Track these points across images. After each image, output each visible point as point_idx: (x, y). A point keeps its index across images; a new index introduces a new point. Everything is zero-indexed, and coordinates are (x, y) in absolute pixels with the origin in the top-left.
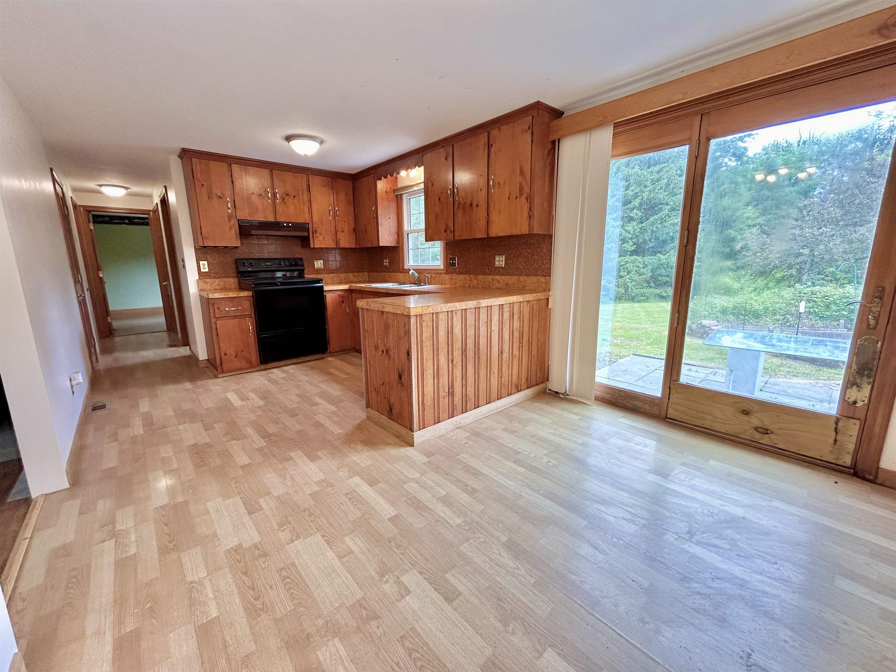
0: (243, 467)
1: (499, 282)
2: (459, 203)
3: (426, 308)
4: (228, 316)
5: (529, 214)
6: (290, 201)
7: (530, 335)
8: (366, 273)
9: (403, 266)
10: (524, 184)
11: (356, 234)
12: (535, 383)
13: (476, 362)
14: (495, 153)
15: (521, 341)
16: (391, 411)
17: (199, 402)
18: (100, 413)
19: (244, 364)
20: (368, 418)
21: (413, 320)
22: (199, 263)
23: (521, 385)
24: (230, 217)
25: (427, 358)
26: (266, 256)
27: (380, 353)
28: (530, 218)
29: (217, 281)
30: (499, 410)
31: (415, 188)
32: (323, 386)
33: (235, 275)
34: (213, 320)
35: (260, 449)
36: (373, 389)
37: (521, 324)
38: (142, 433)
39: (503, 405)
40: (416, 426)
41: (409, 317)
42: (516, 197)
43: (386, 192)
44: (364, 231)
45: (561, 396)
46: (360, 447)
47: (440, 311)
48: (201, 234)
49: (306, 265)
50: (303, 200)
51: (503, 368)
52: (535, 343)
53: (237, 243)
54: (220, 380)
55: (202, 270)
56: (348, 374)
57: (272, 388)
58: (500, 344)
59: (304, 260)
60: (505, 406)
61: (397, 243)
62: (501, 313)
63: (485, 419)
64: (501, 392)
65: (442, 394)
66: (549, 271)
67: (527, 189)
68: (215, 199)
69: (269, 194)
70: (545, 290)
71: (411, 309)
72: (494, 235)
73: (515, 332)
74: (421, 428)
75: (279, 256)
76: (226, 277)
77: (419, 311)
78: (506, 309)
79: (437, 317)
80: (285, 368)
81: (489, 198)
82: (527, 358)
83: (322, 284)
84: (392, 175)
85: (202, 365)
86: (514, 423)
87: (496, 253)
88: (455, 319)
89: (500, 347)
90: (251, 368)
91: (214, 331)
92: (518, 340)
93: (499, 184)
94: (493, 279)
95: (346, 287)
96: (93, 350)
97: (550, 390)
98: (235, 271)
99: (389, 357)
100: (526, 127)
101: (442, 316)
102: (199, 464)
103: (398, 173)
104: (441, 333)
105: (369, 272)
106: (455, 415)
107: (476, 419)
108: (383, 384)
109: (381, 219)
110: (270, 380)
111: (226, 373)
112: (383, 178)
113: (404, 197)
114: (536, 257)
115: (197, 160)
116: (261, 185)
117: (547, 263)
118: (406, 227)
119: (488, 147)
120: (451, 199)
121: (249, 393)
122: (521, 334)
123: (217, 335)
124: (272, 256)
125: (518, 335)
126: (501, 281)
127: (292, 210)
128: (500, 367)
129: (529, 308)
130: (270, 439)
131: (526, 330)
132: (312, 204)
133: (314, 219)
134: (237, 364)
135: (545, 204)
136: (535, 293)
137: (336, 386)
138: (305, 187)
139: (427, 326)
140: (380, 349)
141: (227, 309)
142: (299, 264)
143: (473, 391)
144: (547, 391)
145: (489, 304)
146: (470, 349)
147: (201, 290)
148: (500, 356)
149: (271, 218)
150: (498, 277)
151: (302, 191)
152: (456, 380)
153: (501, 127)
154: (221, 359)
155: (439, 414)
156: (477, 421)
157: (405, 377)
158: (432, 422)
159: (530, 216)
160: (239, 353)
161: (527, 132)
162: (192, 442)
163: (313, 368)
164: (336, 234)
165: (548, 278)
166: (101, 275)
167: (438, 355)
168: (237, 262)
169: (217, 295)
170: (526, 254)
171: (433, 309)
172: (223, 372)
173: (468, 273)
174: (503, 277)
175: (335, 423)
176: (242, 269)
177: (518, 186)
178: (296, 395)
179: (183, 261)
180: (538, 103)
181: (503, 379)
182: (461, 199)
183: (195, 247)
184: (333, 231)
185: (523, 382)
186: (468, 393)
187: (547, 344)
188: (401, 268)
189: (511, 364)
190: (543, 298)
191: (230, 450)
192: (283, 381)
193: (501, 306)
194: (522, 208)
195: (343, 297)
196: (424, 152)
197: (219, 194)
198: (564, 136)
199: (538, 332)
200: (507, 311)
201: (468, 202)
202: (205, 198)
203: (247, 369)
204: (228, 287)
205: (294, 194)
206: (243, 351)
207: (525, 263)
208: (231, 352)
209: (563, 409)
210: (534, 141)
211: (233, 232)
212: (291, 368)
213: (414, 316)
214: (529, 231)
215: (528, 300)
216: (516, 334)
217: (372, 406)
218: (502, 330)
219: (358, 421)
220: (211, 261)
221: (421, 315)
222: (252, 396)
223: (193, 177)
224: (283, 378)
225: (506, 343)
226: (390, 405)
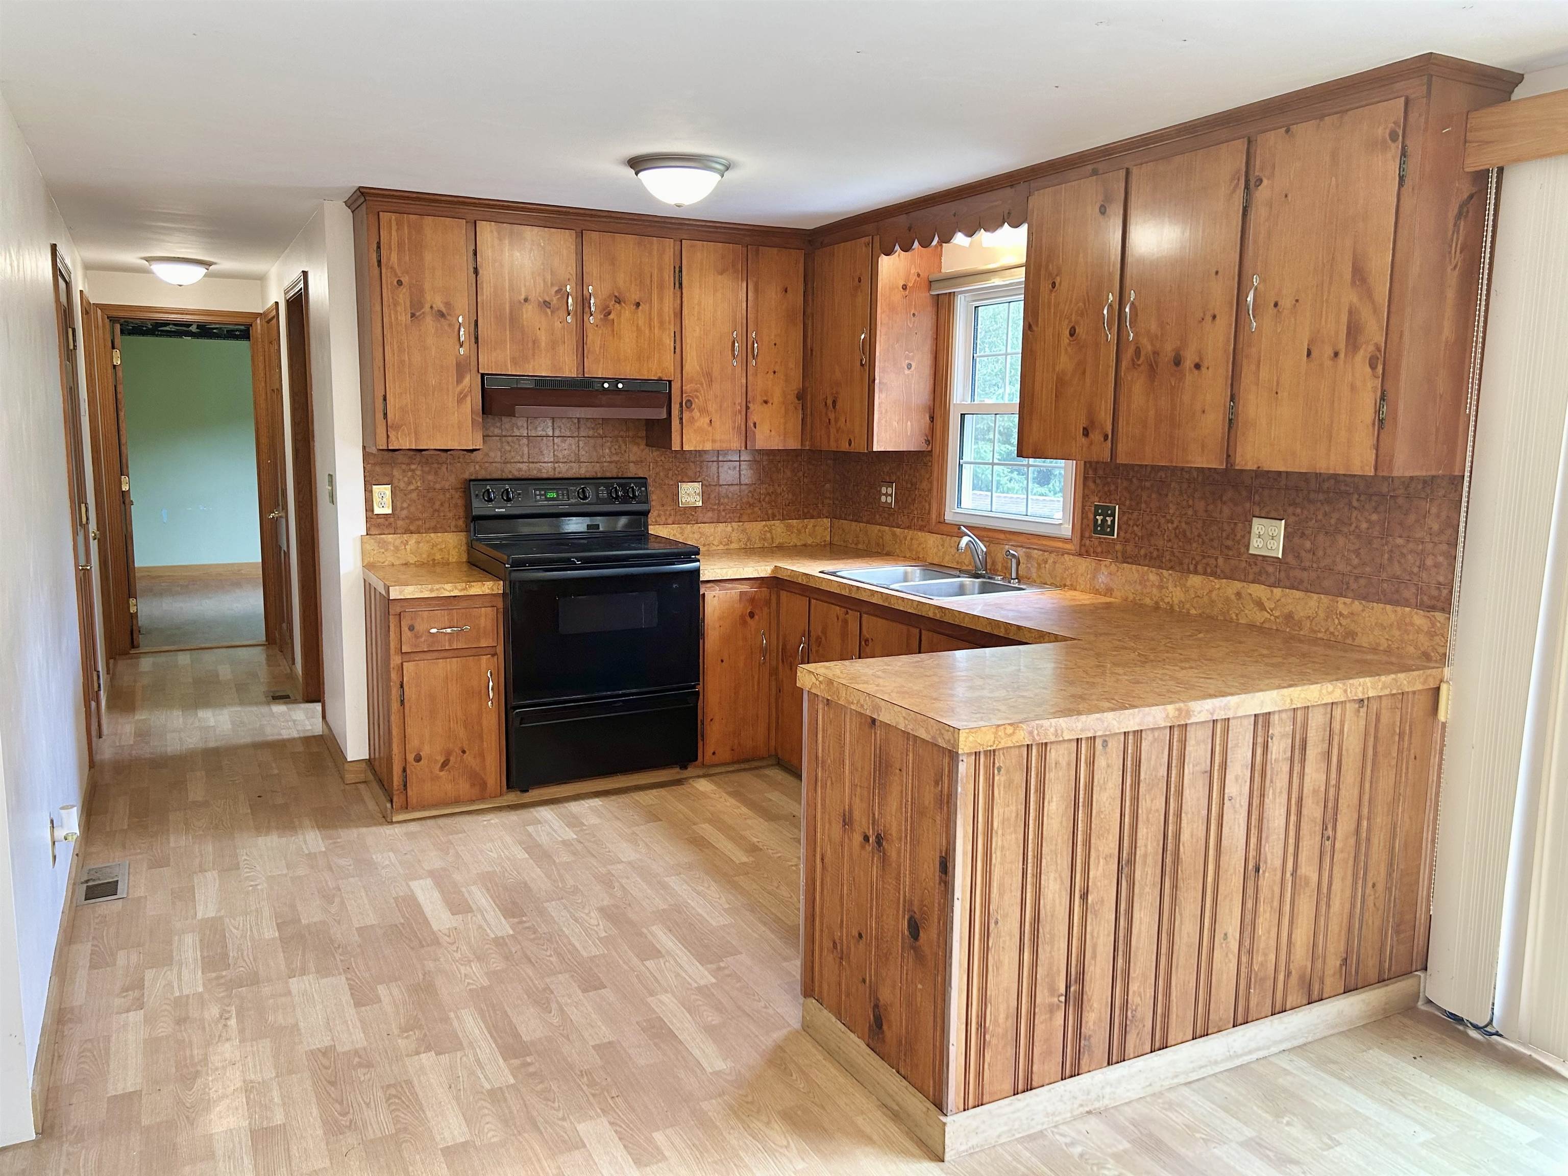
0: (450, 1152)
1: (1260, 605)
2: (1138, 352)
3: (1010, 730)
4: (436, 652)
5: (1378, 411)
6: (624, 315)
7: (1365, 811)
8: (827, 522)
9: (941, 513)
10: (1366, 314)
11: (803, 409)
12: (1373, 975)
13: (1167, 899)
14: (1270, 205)
15: (1330, 832)
16: (880, 1026)
17: (342, 903)
18: (106, 907)
19: (464, 787)
20: (807, 1027)
21: (964, 768)
22: (371, 491)
23: (1322, 981)
24: (461, 369)
25: (1001, 886)
26: (546, 469)
27: (858, 838)
28: (1381, 427)
29: (413, 539)
30: (1238, 1062)
31: (996, 281)
32: (680, 886)
33: (461, 523)
34: (396, 660)
35: (495, 1096)
36: (827, 944)
37: (1333, 775)
38: (201, 989)
39: (1253, 1045)
40: (954, 1094)
41: (953, 756)
42: (1336, 354)
43: (905, 287)
44: (830, 402)
45: (1473, 1034)
46: (778, 1134)
47: (1053, 739)
48: (385, 415)
49: (654, 498)
50: (660, 314)
51: (1260, 920)
52: (1379, 840)
53: (471, 439)
54: (397, 830)
55: (377, 510)
56: (753, 849)
57: (536, 876)
58: (1253, 840)
59: (650, 481)
60: (1259, 1049)
61: (928, 442)
62: (1260, 740)
63: (1186, 1091)
64: (1248, 1000)
65: (1042, 996)
66: (1445, 592)
67: (1373, 332)
68: (429, 322)
69: (570, 300)
70: (1426, 656)
71: (962, 736)
72: (1251, 466)
73: (1308, 802)
74: (971, 1104)
75: (583, 470)
76: (435, 530)
77: (986, 740)
78: (1280, 730)
79: (1043, 757)
80: (574, 807)
81: (1240, 346)
82: (1348, 893)
83: (697, 564)
84: (925, 244)
85: (350, 777)
86: (1288, 1124)
87: (1257, 510)
88: (1101, 762)
89: (1252, 853)
90: (482, 798)
91: (395, 692)
92: (1318, 829)
93: (1276, 305)
94: (1238, 595)
95: (761, 569)
96: (93, 704)
97: (1429, 1002)
98: (461, 512)
99: (885, 860)
100: (1381, 132)
101: (1059, 756)
102: (336, 1121)
103: (946, 239)
104: (1054, 806)
105: (834, 517)
106: (1082, 1070)
107: (1156, 1088)
108: (860, 936)
109: (883, 370)
110: (534, 849)
111: (414, 809)
112: (897, 247)
113: (962, 306)
114: (1400, 541)
115: (394, 216)
116: (549, 277)
117: (1437, 566)
118: (959, 395)
119: (1247, 187)
120: (1111, 337)
121: (474, 889)
122: (1330, 810)
123: (402, 702)
124: (564, 470)
125: (1318, 813)
126: (1269, 605)
127: (627, 343)
128: (1248, 917)
129: (1362, 723)
130: (526, 1065)
131: (1349, 794)
132: (686, 322)
133: (687, 368)
134: (448, 784)
135: (1443, 384)
136: (1388, 672)
137: (713, 890)
138: (668, 276)
139: (1010, 782)
140: (856, 826)
141: (434, 631)
142: (634, 497)
143: (1150, 992)
144: (1421, 1005)
145: (1220, 715)
146: (1145, 856)
147: (369, 566)
148: (1251, 884)
149: (569, 370)
150: (1258, 591)
151: (661, 287)
152: (1094, 957)
153: (1294, 128)
154: (404, 770)
155: (1030, 1061)
156: (1161, 1093)
157: (928, 936)
158: (1008, 1086)
159: (1381, 421)
160: (452, 759)
161: (1385, 148)
162: (321, 1041)
163: (653, 816)
164: (747, 408)
165: (1439, 616)
166: (125, 488)
167: (1038, 875)
168: (468, 486)
169: (410, 592)
170: (1364, 525)
171: (1031, 733)
172: (406, 807)
173: (1155, 560)
174: (1278, 592)
175: (711, 1031)
176: (480, 507)
177: (1344, 318)
178: (601, 910)
179: (331, 478)
180: (1429, 58)
181: (1258, 958)
182: (1145, 341)
183: (364, 448)
184: (740, 399)
185: (1329, 971)
186: (1134, 999)
187: (1426, 845)
188: (934, 516)
189: (1287, 908)
190: (1419, 687)
191: (416, 1082)
192: (565, 857)
193: (1262, 721)
194: (1353, 388)
195: (752, 600)
196: (1033, 184)
197: (439, 305)
198: (1519, 160)
199: (1395, 801)
200: (1283, 736)
201: (1169, 348)
202: (404, 318)
203: (472, 801)
204: (438, 557)
205: (635, 296)
206: (464, 752)
207: (1358, 555)
208: (432, 750)
209: (1473, 1092)
210: (1408, 182)
211: (467, 406)
212: (590, 808)
213: (969, 754)
214: (1376, 469)
215: (1361, 696)
216: (1313, 810)
217: (821, 993)
218: (1262, 796)
219: (778, 1035)
220: (402, 485)
221: (991, 754)
222: (480, 898)
223: (379, 262)
224: (566, 843)
225: (1273, 837)
226: (876, 1006)
